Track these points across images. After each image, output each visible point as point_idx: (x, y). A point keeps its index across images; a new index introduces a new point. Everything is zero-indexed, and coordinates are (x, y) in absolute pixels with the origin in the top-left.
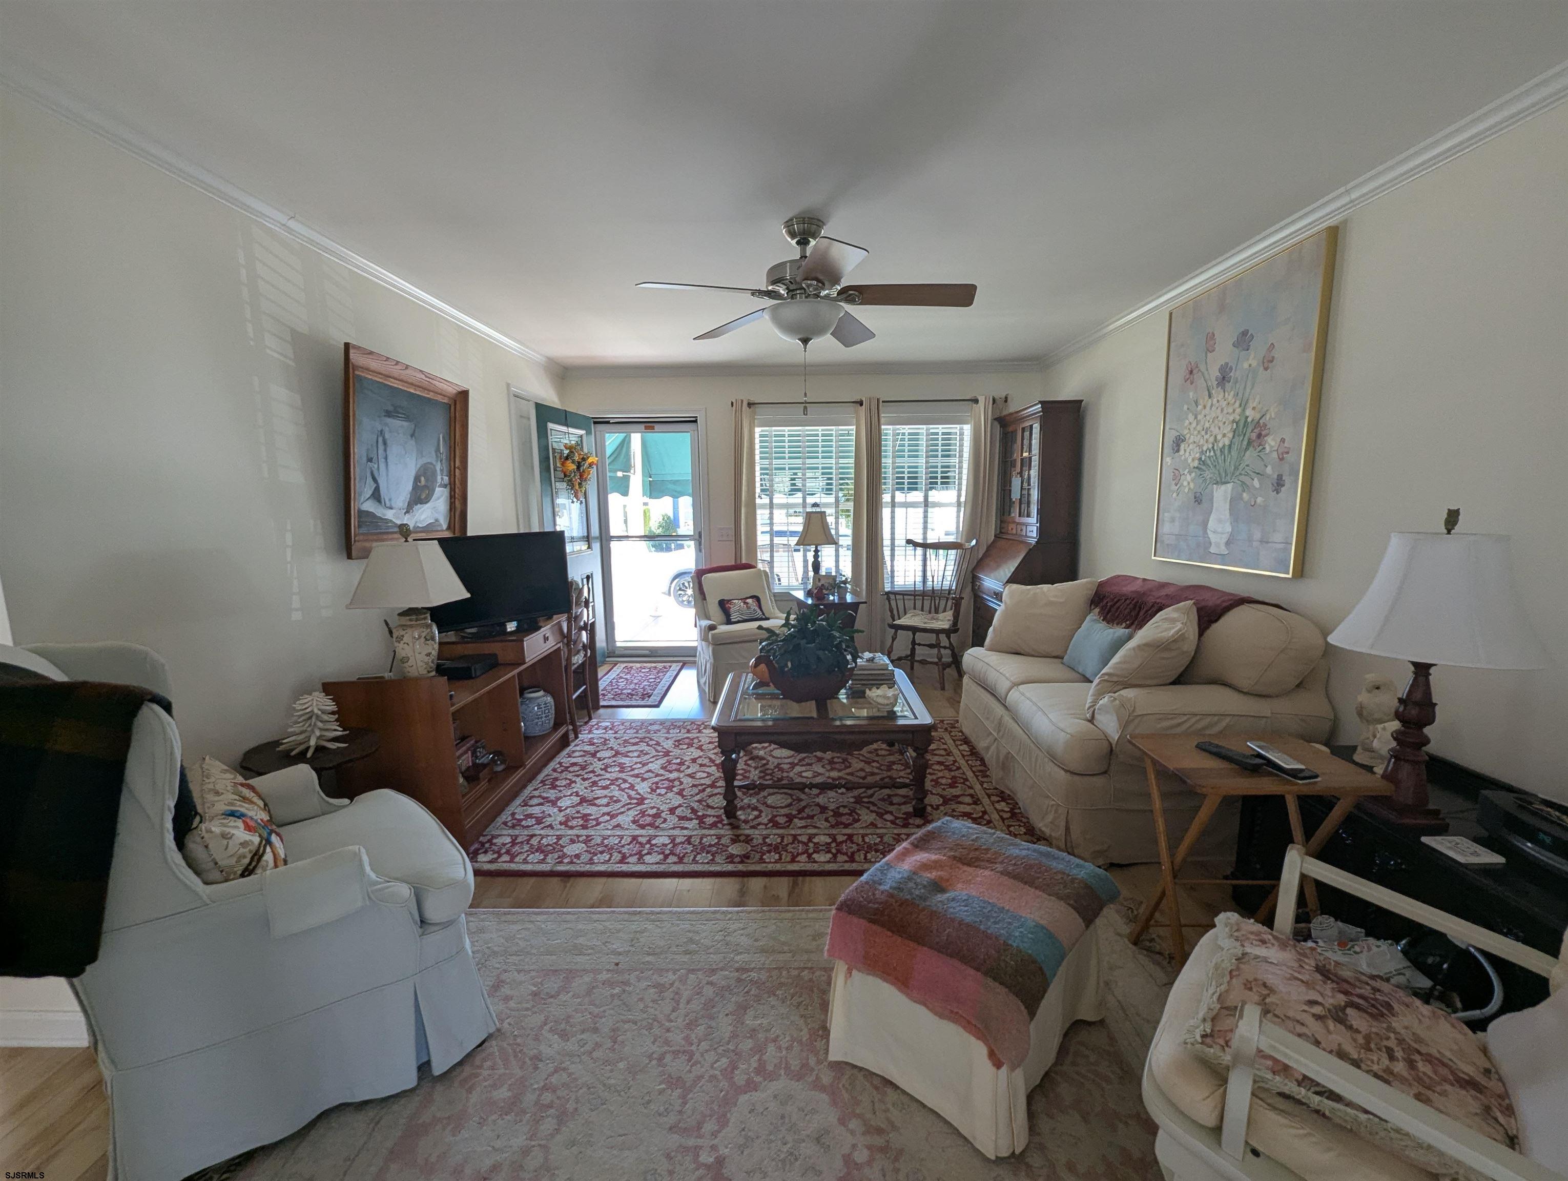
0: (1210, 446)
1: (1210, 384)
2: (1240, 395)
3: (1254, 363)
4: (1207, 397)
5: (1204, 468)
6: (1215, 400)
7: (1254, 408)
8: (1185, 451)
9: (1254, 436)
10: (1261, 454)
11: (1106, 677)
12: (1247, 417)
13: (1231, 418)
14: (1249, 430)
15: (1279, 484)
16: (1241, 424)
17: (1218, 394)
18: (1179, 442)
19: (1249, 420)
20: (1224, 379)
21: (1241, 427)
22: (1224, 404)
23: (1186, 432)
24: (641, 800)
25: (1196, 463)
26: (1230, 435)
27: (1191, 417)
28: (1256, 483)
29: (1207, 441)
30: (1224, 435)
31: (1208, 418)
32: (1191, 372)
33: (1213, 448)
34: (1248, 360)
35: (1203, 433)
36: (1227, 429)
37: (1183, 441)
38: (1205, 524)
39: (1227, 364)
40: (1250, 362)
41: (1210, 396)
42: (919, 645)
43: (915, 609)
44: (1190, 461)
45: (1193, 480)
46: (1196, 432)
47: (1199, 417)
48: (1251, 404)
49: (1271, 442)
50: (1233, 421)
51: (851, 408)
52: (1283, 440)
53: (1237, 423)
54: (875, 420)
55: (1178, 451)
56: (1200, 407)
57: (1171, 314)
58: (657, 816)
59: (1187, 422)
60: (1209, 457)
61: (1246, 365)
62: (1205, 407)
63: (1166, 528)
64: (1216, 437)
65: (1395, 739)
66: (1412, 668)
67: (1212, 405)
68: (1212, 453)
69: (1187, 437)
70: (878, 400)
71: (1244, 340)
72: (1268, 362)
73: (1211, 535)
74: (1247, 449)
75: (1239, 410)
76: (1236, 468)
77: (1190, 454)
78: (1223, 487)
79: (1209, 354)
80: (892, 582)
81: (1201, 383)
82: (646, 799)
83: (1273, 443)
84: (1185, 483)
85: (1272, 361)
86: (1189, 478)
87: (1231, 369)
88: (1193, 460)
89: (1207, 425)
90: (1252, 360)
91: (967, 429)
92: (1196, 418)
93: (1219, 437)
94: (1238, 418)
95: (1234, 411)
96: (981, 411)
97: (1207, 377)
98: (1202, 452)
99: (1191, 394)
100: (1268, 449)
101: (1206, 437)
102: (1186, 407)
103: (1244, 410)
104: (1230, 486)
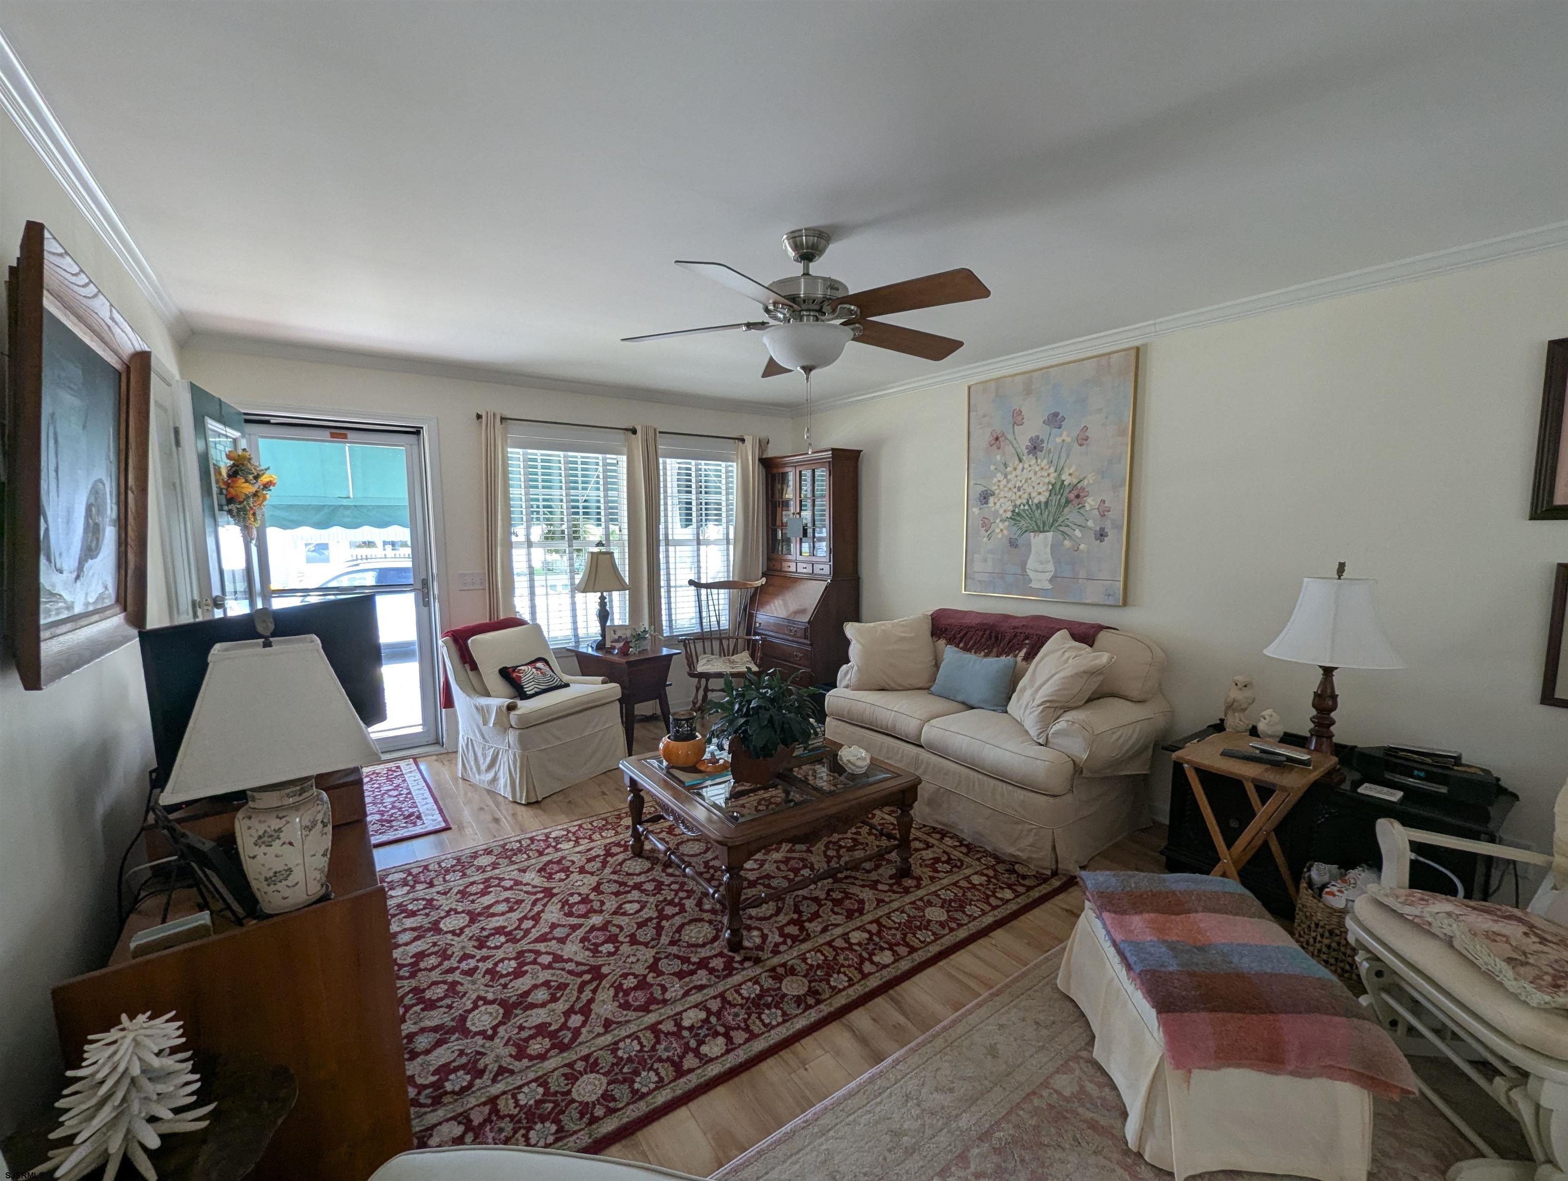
0: (1025, 501)
1: (1019, 450)
2: (1055, 462)
3: (1068, 440)
4: (1017, 461)
5: (1018, 518)
6: (1026, 466)
7: (1070, 475)
8: (995, 504)
9: (1072, 496)
10: (1082, 511)
11: (1048, 704)
12: (1063, 481)
13: (1047, 480)
14: (1067, 491)
15: (1101, 535)
16: (1059, 484)
17: (1029, 460)
18: (985, 497)
19: (1066, 483)
20: (1035, 447)
21: (1057, 488)
22: (1037, 469)
23: (994, 488)
24: (597, 974)
25: (1009, 514)
26: (1047, 494)
27: (1000, 476)
28: (1078, 533)
29: (1020, 497)
30: (1040, 494)
31: (1019, 478)
32: (997, 439)
33: (1028, 503)
34: (1061, 435)
35: (1015, 490)
36: (1042, 488)
37: (991, 495)
38: (1023, 565)
39: (1038, 437)
40: (1064, 436)
41: (1020, 461)
42: (713, 690)
43: (705, 653)
44: (1001, 511)
45: (1007, 528)
46: (1006, 489)
47: (1009, 477)
48: (1067, 471)
49: (1090, 502)
50: (1049, 483)
51: (621, 435)
52: (1103, 502)
53: (1053, 485)
54: (652, 450)
55: (986, 503)
56: (1009, 469)
57: (969, 388)
58: (642, 984)
59: (995, 480)
60: (1024, 510)
61: (1059, 440)
62: (1015, 469)
63: (978, 566)
64: (1030, 494)
65: (1313, 722)
66: (1321, 672)
67: (1023, 469)
68: (1027, 507)
69: (997, 492)
70: (655, 430)
71: (1055, 420)
72: (1083, 440)
73: (1031, 574)
74: (1065, 507)
75: (1054, 475)
76: (1055, 521)
77: (1002, 505)
78: (1042, 535)
79: (1016, 427)
80: (671, 627)
81: (1009, 449)
82: (600, 966)
83: (1092, 503)
84: (998, 530)
85: (1086, 440)
86: (1001, 526)
87: (1042, 441)
88: (1005, 511)
89: (1019, 484)
90: (1066, 436)
91: (734, 467)
92: (1006, 476)
93: (1033, 495)
94: (1053, 481)
95: (1049, 475)
96: (750, 451)
97: (1016, 445)
98: (1015, 506)
99: (998, 457)
100: (1088, 507)
101: (1020, 493)
102: (992, 468)
103: (1060, 475)
104: (1050, 534)
